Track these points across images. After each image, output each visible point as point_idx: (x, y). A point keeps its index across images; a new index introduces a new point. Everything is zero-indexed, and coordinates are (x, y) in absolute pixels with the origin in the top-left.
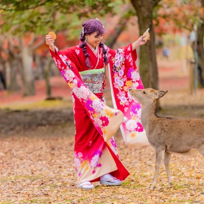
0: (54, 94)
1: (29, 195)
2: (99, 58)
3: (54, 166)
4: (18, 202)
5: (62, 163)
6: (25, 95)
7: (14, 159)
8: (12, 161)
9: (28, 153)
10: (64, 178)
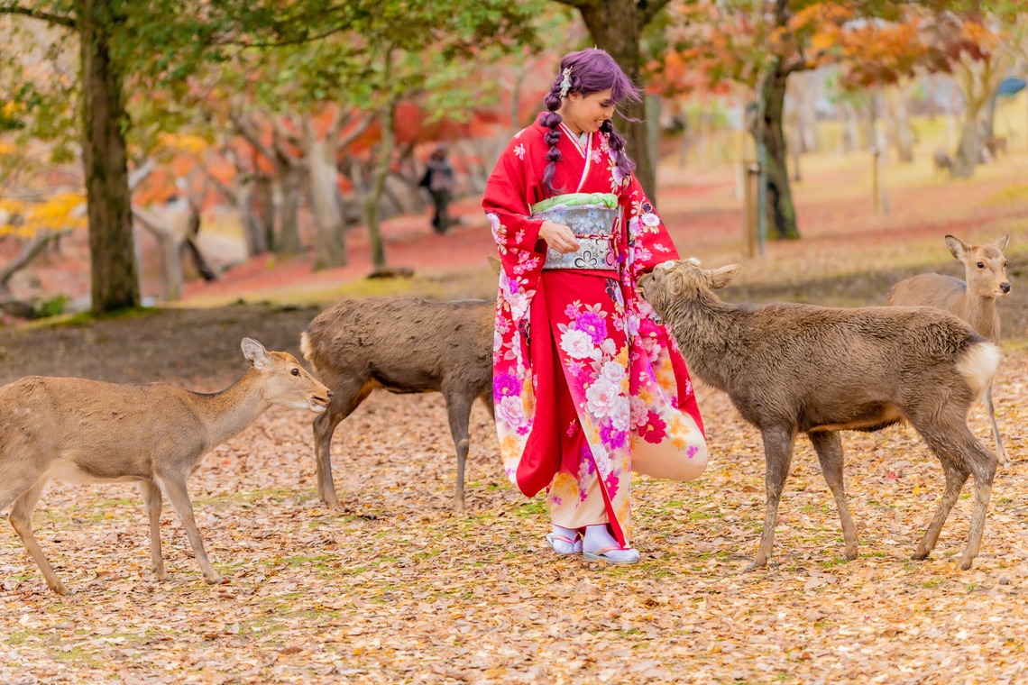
0: (392, 262)
1: (284, 544)
2: (593, 162)
3: (364, 460)
4: (251, 564)
5: (386, 452)
6: (320, 266)
7: (260, 442)
8: (254, 446)
9: (302, 423)
10: (387, 494)
